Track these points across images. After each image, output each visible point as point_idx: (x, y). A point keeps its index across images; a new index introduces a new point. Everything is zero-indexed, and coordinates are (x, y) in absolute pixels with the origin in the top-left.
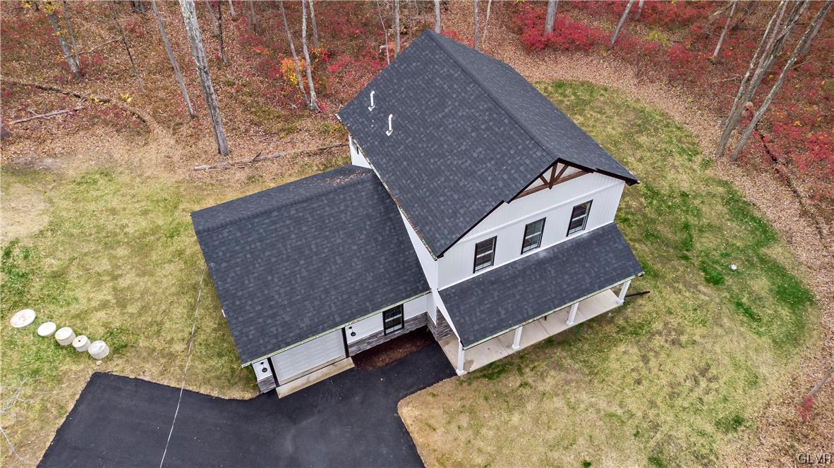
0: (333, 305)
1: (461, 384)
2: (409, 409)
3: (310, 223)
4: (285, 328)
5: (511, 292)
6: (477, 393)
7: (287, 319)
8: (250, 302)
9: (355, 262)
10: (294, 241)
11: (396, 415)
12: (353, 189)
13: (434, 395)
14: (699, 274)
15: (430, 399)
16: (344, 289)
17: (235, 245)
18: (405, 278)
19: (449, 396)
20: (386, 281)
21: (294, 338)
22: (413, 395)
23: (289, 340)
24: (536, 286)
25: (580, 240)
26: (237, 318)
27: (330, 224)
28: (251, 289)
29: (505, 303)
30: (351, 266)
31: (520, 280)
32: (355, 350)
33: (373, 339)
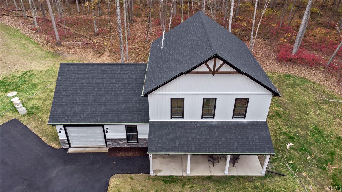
0: (100, 112)
1: (149, 179)
2: (116, 180)
3: (108, 74)
4: (74, 115)
5: (188, 135)
6: (154, 187)
7: (77, 111)
8: (66, 98)
9: (120, 97)
10: (98, 79)
11: (108, 180)
12: (135, 66)
13: (132, 179)
14: (328, 180)
15: (129, 179)
16: (109, 107)
17: (73, 73)
18: (140, 112)
19: (139, 182)
20: (130, 111)
21: (76, 120)
22: (122, 175)
23: (73, 120)
24: (203, 137)
25: (241, 123)
26: (57, 103)
27: (117, 78)
28: (69, 93)
29: (182, 139)
30: (117, 99)
31: (196, 131)
32: (110, 144)
33: (120, 142)
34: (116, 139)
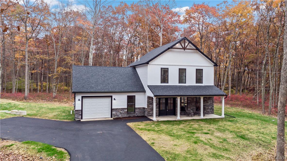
0: (109, 87)
7: (92, 86)
8: (82, 80)
13: (142, 123)
16: (115, 84)
17: (83, 70)
18: (137, 87)
21: (93, 90)
25: (201, 86)
28: (84, 78)
32: (115, 114)
33: (122, 111)
34: (119, 109)
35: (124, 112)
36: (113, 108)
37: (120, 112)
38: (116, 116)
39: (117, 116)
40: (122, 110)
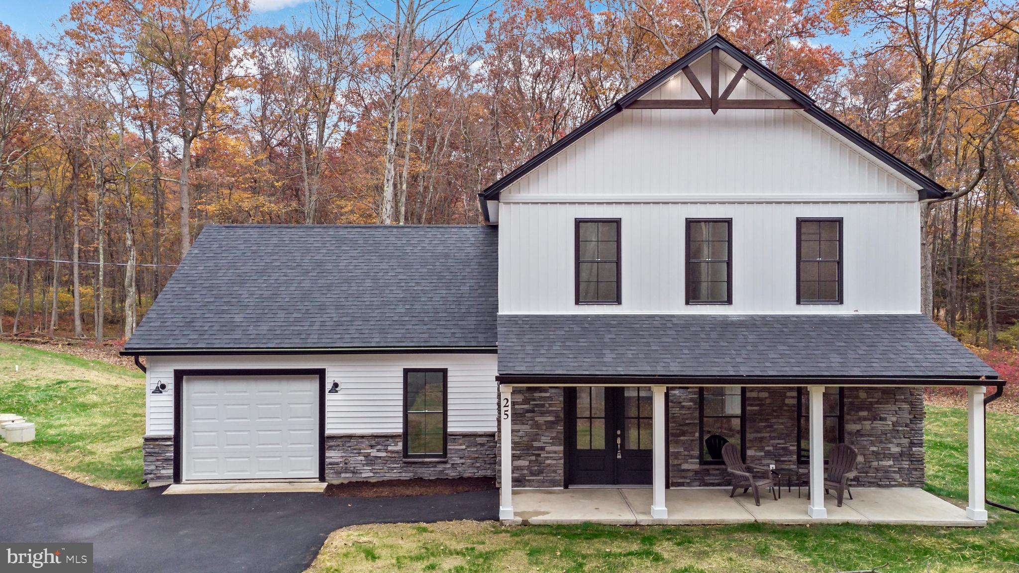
0: (318, 323)
1: (497, 533)
2: (356, 534)
4: (224, 329)
11: (322, 535)
13: (424, 530)
15: (412, 532)
16: (351, 312)
18: (461, 323)
23: (217, 341)
25: (831, 318)
27: (385, 251)
30: (382, 293)
31: (672, 333)
32: (337, 464)
33: (378, 451)
34: (362, 437)
35: (383, 454)
36: (328, 432)
37: (367, 456)
38: (343, 475)
39: (348, 475)
40: (378, 444)
